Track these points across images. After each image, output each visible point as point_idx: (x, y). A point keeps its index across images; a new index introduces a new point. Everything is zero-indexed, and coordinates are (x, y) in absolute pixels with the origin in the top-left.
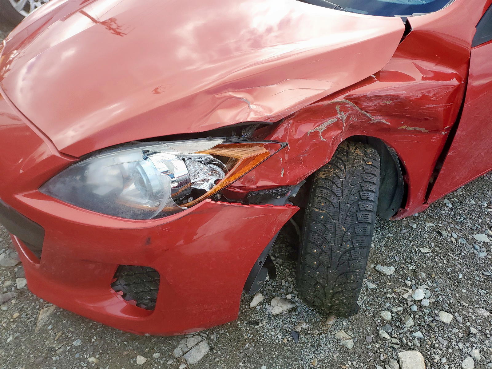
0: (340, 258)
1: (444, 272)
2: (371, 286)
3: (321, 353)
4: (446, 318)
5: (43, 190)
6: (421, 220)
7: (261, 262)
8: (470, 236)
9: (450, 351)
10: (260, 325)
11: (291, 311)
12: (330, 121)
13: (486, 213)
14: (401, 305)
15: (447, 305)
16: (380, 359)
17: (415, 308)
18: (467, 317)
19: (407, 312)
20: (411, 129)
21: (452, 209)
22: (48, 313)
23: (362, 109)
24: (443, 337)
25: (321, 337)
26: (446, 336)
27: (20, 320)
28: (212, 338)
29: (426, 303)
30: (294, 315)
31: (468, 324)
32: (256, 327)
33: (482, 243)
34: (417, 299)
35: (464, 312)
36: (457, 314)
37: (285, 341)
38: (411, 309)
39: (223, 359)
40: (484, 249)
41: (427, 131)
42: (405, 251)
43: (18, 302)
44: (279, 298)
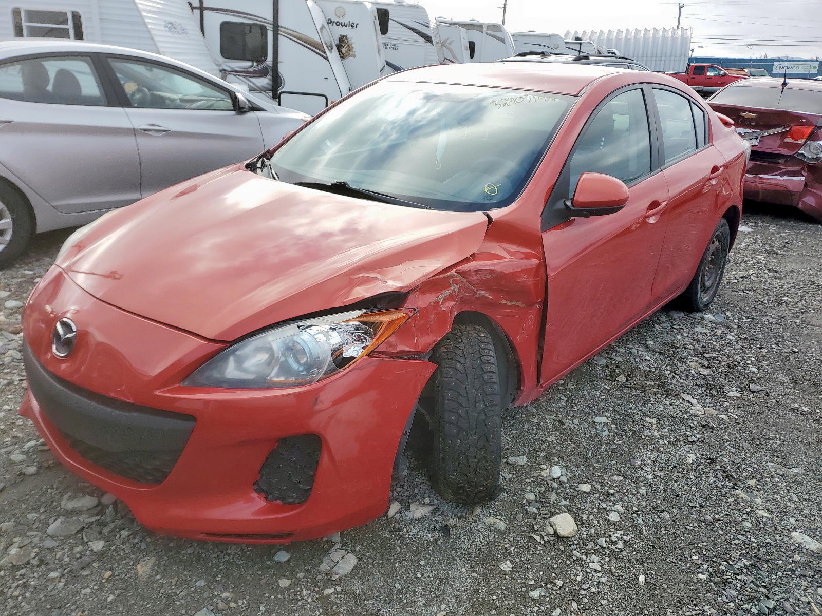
0: (477, 420)
1: (574, 453)
2: (508, 476)
3: (476, 539)
4: (586, 488)
5: (186, 383)
6: (540, 414)
7: (406, 432)
8: (591, 421)
9: (596, 510)
10: (405, 530)
11: (433, 513)
12: (446, 293)
13: (600, 399)
14: (542, 485)
15: (584, 478)
16: (534, 530)
17: (555, 485)
18: (604, 483)
19: (549, 489)
20: (510, 304)
21: (567, 401)
22: (149, 565)
23: (469, 282)
24: (586, 502)
25: (472, 526)
26: (589, 500)
27: (114, 579)
28: (357, 550)
29: (564, 479)
30: (438, 515)
31: (606, 488)
32: (401, 533)
33: (603, 424)
34: (555, 477)
35: (600, 480)
36: (594, 483)
37: (436, 537)
38: (551, 487)
39: (376, 564)
40: (605, 428)
41: (523, 305)
42: (532, 444)
43: (102, 564)
44: (417, 502)
